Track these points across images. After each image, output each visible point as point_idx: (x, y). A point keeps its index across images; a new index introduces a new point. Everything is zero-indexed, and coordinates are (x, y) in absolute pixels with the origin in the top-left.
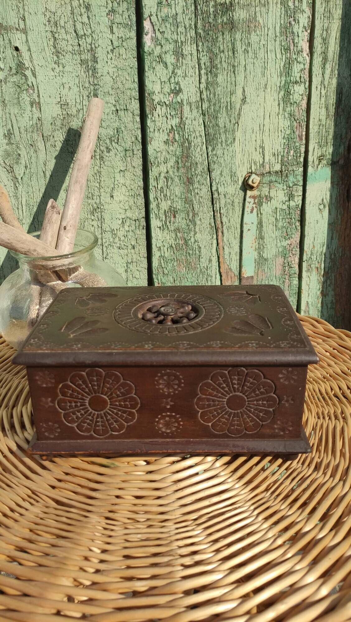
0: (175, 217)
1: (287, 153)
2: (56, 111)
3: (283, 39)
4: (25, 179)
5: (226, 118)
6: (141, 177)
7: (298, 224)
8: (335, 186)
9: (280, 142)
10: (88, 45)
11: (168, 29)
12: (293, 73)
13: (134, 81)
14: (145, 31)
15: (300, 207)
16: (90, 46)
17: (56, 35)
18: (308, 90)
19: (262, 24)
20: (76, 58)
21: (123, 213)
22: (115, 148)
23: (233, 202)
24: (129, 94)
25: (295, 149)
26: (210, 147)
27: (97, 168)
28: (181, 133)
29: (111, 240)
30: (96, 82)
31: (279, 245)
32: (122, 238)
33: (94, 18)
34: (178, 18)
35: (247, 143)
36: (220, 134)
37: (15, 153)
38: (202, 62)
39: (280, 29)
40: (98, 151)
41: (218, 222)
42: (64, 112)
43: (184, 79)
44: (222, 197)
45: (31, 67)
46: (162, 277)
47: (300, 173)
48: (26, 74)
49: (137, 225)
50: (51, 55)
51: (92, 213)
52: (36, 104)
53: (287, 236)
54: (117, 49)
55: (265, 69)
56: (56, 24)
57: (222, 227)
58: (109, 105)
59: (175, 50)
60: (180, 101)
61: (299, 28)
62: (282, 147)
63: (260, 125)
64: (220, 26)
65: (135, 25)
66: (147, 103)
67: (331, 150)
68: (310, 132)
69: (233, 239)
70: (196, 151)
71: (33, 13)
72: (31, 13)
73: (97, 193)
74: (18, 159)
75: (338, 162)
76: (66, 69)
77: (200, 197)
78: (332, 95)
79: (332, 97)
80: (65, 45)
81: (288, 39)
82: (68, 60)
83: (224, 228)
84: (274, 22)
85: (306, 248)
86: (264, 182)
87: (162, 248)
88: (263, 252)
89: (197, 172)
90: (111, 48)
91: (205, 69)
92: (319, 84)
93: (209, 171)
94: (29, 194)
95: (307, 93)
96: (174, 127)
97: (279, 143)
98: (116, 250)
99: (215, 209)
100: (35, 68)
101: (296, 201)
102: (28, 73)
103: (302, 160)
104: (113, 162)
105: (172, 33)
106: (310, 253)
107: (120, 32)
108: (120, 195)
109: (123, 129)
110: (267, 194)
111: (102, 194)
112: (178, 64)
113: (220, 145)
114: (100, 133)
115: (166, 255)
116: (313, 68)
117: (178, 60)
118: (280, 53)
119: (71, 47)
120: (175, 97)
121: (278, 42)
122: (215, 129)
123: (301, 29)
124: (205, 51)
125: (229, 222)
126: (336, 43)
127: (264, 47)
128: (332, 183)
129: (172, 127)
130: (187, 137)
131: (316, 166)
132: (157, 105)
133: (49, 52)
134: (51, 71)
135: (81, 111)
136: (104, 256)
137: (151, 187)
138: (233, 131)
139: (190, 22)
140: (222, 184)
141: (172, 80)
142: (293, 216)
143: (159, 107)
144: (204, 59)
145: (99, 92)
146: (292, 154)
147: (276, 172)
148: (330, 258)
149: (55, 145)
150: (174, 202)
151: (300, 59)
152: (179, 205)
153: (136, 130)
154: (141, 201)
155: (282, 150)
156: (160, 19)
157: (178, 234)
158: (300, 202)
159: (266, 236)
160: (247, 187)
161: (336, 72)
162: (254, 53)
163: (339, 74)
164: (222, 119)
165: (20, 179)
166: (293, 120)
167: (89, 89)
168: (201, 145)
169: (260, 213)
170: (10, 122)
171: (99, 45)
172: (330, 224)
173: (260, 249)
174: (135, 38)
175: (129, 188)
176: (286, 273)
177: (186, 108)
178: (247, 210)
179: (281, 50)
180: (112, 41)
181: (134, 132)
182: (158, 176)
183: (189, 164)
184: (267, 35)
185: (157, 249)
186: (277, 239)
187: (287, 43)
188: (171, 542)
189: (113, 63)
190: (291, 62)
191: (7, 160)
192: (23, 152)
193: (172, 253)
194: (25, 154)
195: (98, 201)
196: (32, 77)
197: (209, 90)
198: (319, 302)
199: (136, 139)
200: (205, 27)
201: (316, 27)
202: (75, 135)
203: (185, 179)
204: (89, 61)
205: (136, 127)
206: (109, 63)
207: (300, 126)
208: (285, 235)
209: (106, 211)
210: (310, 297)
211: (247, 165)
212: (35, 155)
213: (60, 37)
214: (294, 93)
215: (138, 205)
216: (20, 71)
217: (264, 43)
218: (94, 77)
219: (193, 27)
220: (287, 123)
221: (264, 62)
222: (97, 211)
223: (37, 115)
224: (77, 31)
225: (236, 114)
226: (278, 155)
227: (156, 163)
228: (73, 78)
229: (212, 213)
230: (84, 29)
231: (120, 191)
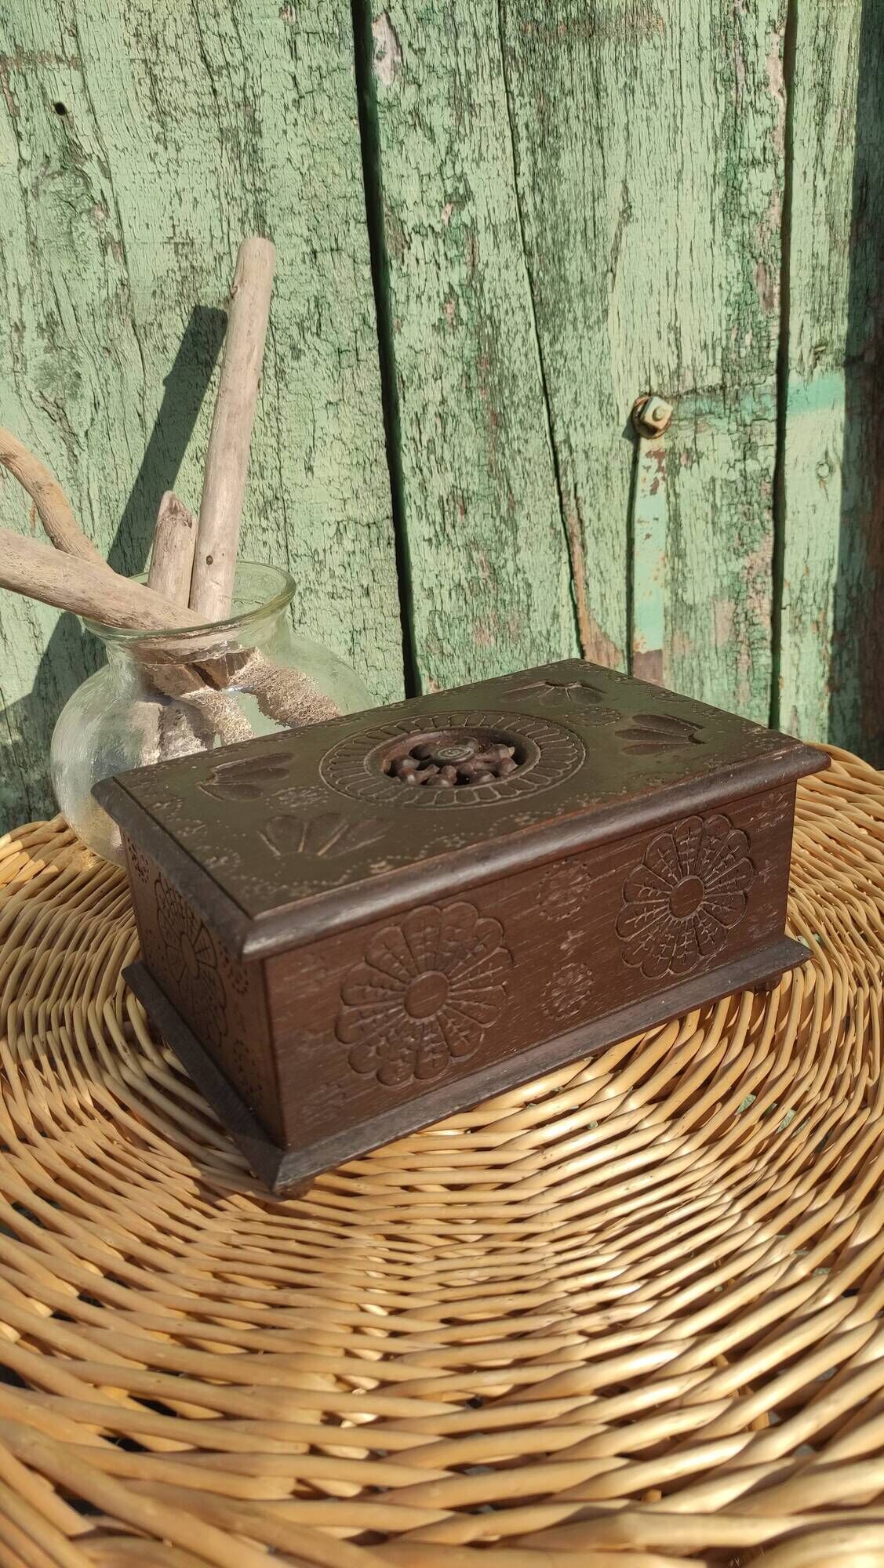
0: (465, 512)
1: (736, 340)
2: (165, 260)
3: (720, 55)
4: (94, 434)
5: (585, 261)
6: (380, 416)
7: (767, 516)
8: (856, 418)
9: (719, 315)
10: (235, 91)
11: (434, 42)
12: (746, 140)
13: (353, 177)
14: (377, 49)
15: (772, 474)
16: (241, 95)
17: (157, 70)
18: (783, 182)
19: (666, 20)
20: (207, 125)
21: (339, 508)
22: (312, 347)
23: (607, 468)
24: (341, 210)
25: (757, 330)
26: (546, 334)
27: (270, 399)
28: (473, 303)
29: (312, 576)
30: (258, 184)
31: (722, 569)
32: (339, 571)
33: (248, 21)
34: (457, 12)
35: (638, 321)
36: (570, 301)
37: (68, 371)
38: (520, 122)
39: (712, 29)
40: (271, 356)
41: (573, 520)
42: (185, 264)
43: (478, 165)
44: (579, 457)
45: (97, 153)
46: (438, 663)
47: (769, 390)
48: (87, 171)
49: (374, 537)
50: (147, 120)
51: (263, 513)
52: (114, 246)
53: (742, 549)
54: (308, 97)
55: (676, 133)
56: (155, 41)
57: (583, 533)
58: (295, 239)
59: (452, 94)
60: (469, 223)
61: (757, 25)
62: (724, 327)
63: (667, 274)
64: (561, 29)
65: (350, 35)
66: (388, 230)
67: (843, 328)
68: (791, 285)
69: (609, 559)
70: (511, 346)
71: (96, 16)
72: (91, 17)
73: (272, 462)
74: (76, 385)
75: (862, 357)
76: (187, 153)
77: (525, 459)
78: (842, 189)
79: (844, 197)
80: (181, 95)
81: (732, 55)
82: (188, 130)
83: (587, 535)
84: (696, 12)
85: (788, 574)
86: (682, 415)
87: (436, 591)
88: (685, 590)
90: (294, 95)
91: (528, 138)
92: (811, 164)
93: (546, 394)
94: (107, 471)
95: (783, 189)
96: (457, 289)
97: (716, 318)
98: (324, 601)
99: (563, 487)
100: (106, 156)
101: (761, 457)
102: (91, 169)
103: (773, 355)
104: (308, 381)
105: (444, 50)
106: (799, 587)
107: (313, 54)
108: (330, 464)
109: (330, 298)
110: (689, 445)
111: (286, 464)
112: (461, 130)
113: (570, 328)
114: (274, 310)
115: (448, 608)
116: (794, 125)
117: (460, 118)
118: (713, 92)
119: (194, 98)
120: (455, 211)
121: (706, 64)
122: (556, 287)
123: (763, 27)
124: (526, 93)
125: (599, 519)
126: (849, 59)
127: (672, 77)
128: (849, 410)
129: (451, 287)
130: (488, 311)
131: (807, 369)
132: (413, 235)
133: (140, 113)
134: (148, 160)
135: (226, 260)
136: (297, 617)
137: (404, 441)
138: (603, 291)
139: (488, 22)
140: (578, 424)
141: (448, 171)
142: (756, 497)
143: (416, 240)
144: (526, 115)
145: (268, 209)
146: (747, 342)
147: (712, 390)
148: (848, 596)
149: (165, 347)
150: (461, 475)
151: (763, 104)
152: (474, 483)
154: (382, 475)
155: (724, 334)
156: (413, 18)
157: (474, 554)
158: (772, 461)
159: (690, 549)
160: (641, 431)
161: (853, 133)
162: (649, 94)
163: (858, 138)
164: (574, 263)
165: (82, 434)
166: (749, 256)
167: (244, 203)
168: (523, 331)
169: (673, 494)
170: (51, 293)
171: (263, 91)
172: (845, 513)
173: (676, 582)
174: (353, 68)
175: (352, 447)
176: (740, 639)
177: (484, 240)
178: (643, 486)
179: (715, 82)
180: (294, 78)
181: (357, 304)
182: (420, 411)
183: (496, 379)
184: (680, 46)
185: (424, 594)
186: (716, 556)
187: (730, 64)
188: (551, 1283)
189: (299, 133)
190: (739, 112)
191: (49, 390)
192: (87, 369)
193: (462, 602)
194: (93, 371)
195: (275, 482)
196: (102, 179)
197: (540, 190)
198: (822, 707)
199: (364, 321)
200: (524, 32)
201: (800, 20)
202: (213, 320)
203: (488, 417)
204: (241, 134)
205: (362, 292)
206: (290, 134)
207: (767, 271)
208: (736, 545)
209: (296, 506)
210: (801, 695)
211: (639, 375)
212: (116, 373)
213: (166, 74)
214: (749, 190)
215: (374, 486)
216: (71, 164)
217: (672, 68)
218: (254, 169)
219: (496, 34)
220: (735, 266)
221: (674, 116)
222: (275, 507)
223: (117, 272)
224: (208, 58)
225: (609, 248)
226: (714, 348)
227: (416, 379)
228: (203, 177)
229: (557, 497)
230: (226, 50)
231: (330, 453)
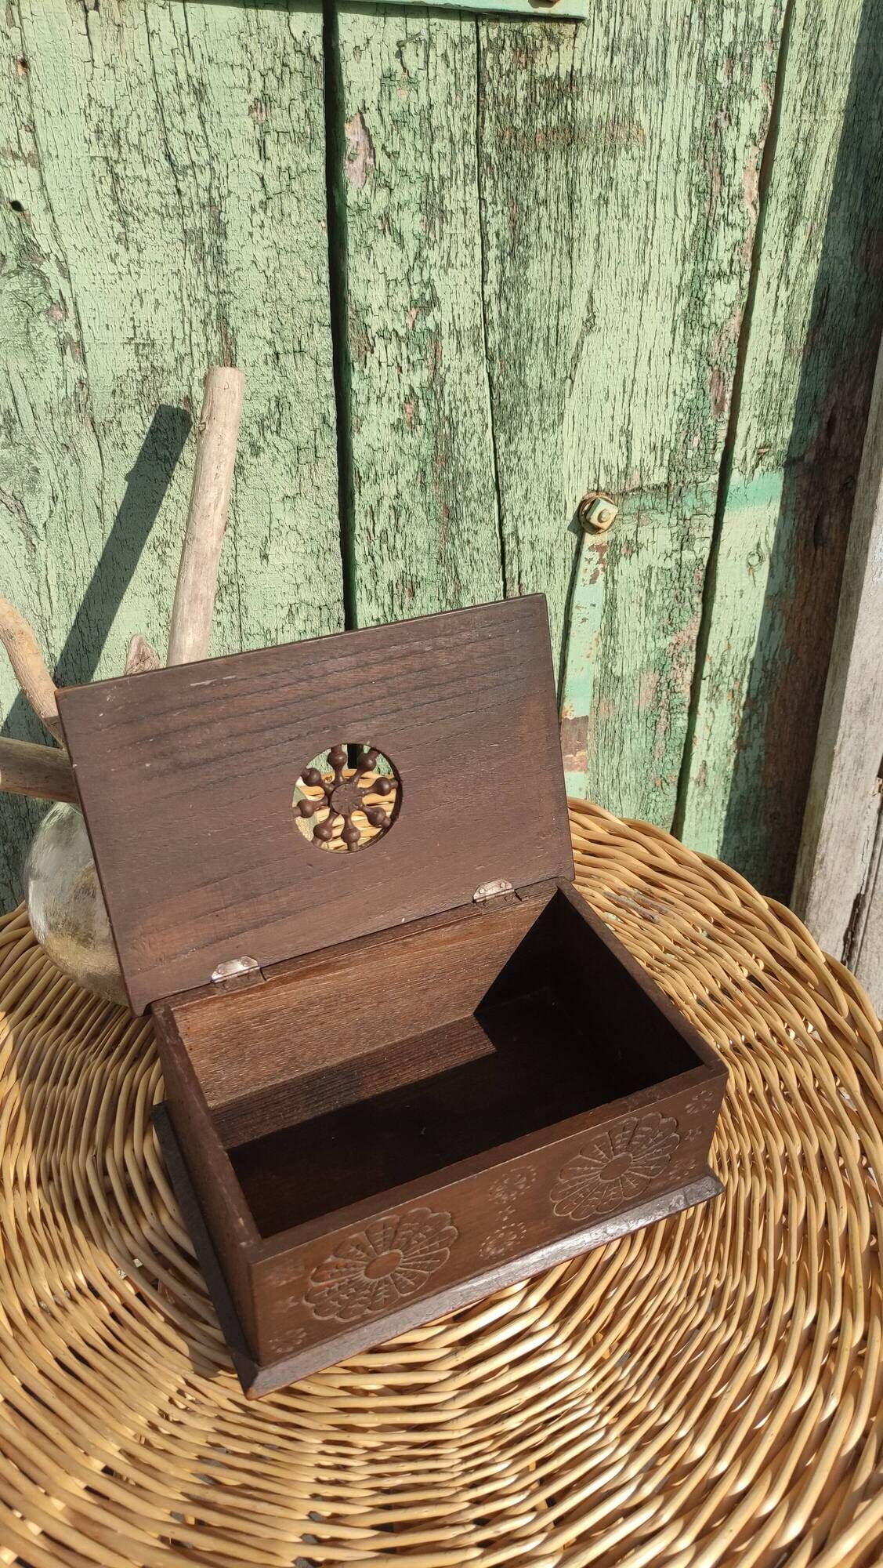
0: (413, 594)
1: (684, 442)
2: (126, 359)
3: (697, 167)
4: (52, 526)
5: (545, 367)
6: (336, 509)
7: (697, 599)
8: (790, 515)
9: (671, 420)
10: (200, 191)
11: (409, 146)
12: (714, 253)
13: (319, 281)
14: (349, 150)
15: (705, 563)
16: (207, 195)
17: (119, 169)
18: (746, 293)
19: (646, 131)
20: (171, 227)
21: (292, 592)
22: (271, 444)
23: (550, 558)
24: (306, 313)
26: (502, 435)
28: (433, 404)
30: (222, 286)
31: (651, 645)
33: (215, 119)
34: (434, 115)
35: (591, 424)
36: (527, 404)
37: (26, 466)
38: (491, 230)
39: (692, 141)
42: (145, 364)
43: (446, 272)
44: (526, 547)
45: (55, 252)
47: (710, 488)
48: (45, 271)
49: (324, 618)
50: (107, 219)
51: (218, 596)
52: (73, 347)
53: (671, 627)
54: (276, 199)
55: (646, 244)
56: (116, 139)
58: (258, 342)
59: (424, 199)
60: (433, 328)
61: (738, 138)
62: (674, 431)
63: (624, 381)
64: (540, 138)
65: (322, 135)
66: (352, 334)
67: (787, 432)
68: (743, 391)
70: (467, 445)
71: (55, 111)
72: (49, 113)
73: (228, 552)
74: (34, 479)
75: (802, 458)
76: (147, 255)
77: (474, 549)
78: (803, 300)
79: (803, 308)
80: (143, 195)
81: (709, 167)
82: (151, 231)
84: (678, 124)
85: (710, 651)
86: (626, 510)
88: (614, 664)
89: (468, 493)
90: (261, 196)
91: (497, 247)
92: (776, 275)
93: (498, 491)
94: (65, 559)
95: (745, 300)
96: (418, 391)
97: (668, 422)
99: (507, 574)
100: (65, 256)
101: (697, 549)
102: (49, 268)
103: (718, 457)
104: (266, 476)
105: (418, 154)
106: (719, 661)
107: (283, 154)
108: (285, 553)
109: (292, 399)
110: (631, 537)
111: (241, 553)
112: (431, 236)
113: (525, 430)
116: (764, 236)
117: (431, 225)
118: (687, 204)
119: (158, 198)
120: (420, 317)
121: (683, 176)
122: (515, 392)
123: (743, 140)
124: (499, 202)
126: (825, 174)
127: (647, 188)
128: (784, 507)
129: (412, 389)
130: (447, 413)
131: (749, 468)
132: (377, 339)
133: (100, 214)
134: (108, 260)
135: (187, 359)
137: (357, 531)
138: (560, 396)
139: (465, 126)
141: (416, 276)
142: (688, 583)
143: (380, 343)
144: (498, 223)
145: (232, 311)
146: (695, 444)
147: (656, 488)
148: (764, 670)
149: (125, 445)
150: (411, 562)
151: (735, 217)
152: (424, 568)
153: (323, 400)
154: (335, 563)
155: (673, 437)
156: (388, 120)
158: (706, 552)
159: (623, 629)
160: (586, 527)
161: (820, 246)
162: (623, 205)
163: (825, 251)
164: (534, 369)
165: (40, 526)
166: (705, 365)
167: (207, 305)
168: (480, 431)
169: (611, 581)
170: (8, 391)
171: (229, 192)
172: (769, 598)
173: (606, 658)
174: (323, 168)
175: (307, 537)
176: (661, 704)
177: (448, 345)
178: (583, 576)
179: (690, 194)
180: (262, 179)
181: (318, 404)
182: (375, 504)
183: (451, 476)
184: (658, 157)
186: (646, 635)
187: (706, 176)
189: (265, 236)
190: (710, 224)
191: (8, 483)
192: (45, 464)
194: (51, 466)
195: (231, 569)
196: (61, 278)
197: (506, 298)
198: (729, 761)
199: (324, 421)
200: (502, 138)
201: (781, 133)
202: (172, 418)
203: (440, 511)
204: (205, 235)
205: (324, 393)
206: (257, 236)
207: (721, 377)
208: (665, 625)
209: (251, 590)
210: (711, 752)
211: (588, 474)
212: (75, 468)
213: (129, 173)
214: (712, 301)
215: (326, 573)
216: (28, 263)
217: (648, 179)
218: (219, 273)
219: (473, 139)
220: (690, 374)
221: (646, 228)
222: (230, 591)
223: (75, 372)
224: (173, 157)
225: (570, 357)
226: (662, 449)
227: (372, 476)
228: (165, 278)
229: (502, 583)
230: (192, 149)
231: (285, 543)
